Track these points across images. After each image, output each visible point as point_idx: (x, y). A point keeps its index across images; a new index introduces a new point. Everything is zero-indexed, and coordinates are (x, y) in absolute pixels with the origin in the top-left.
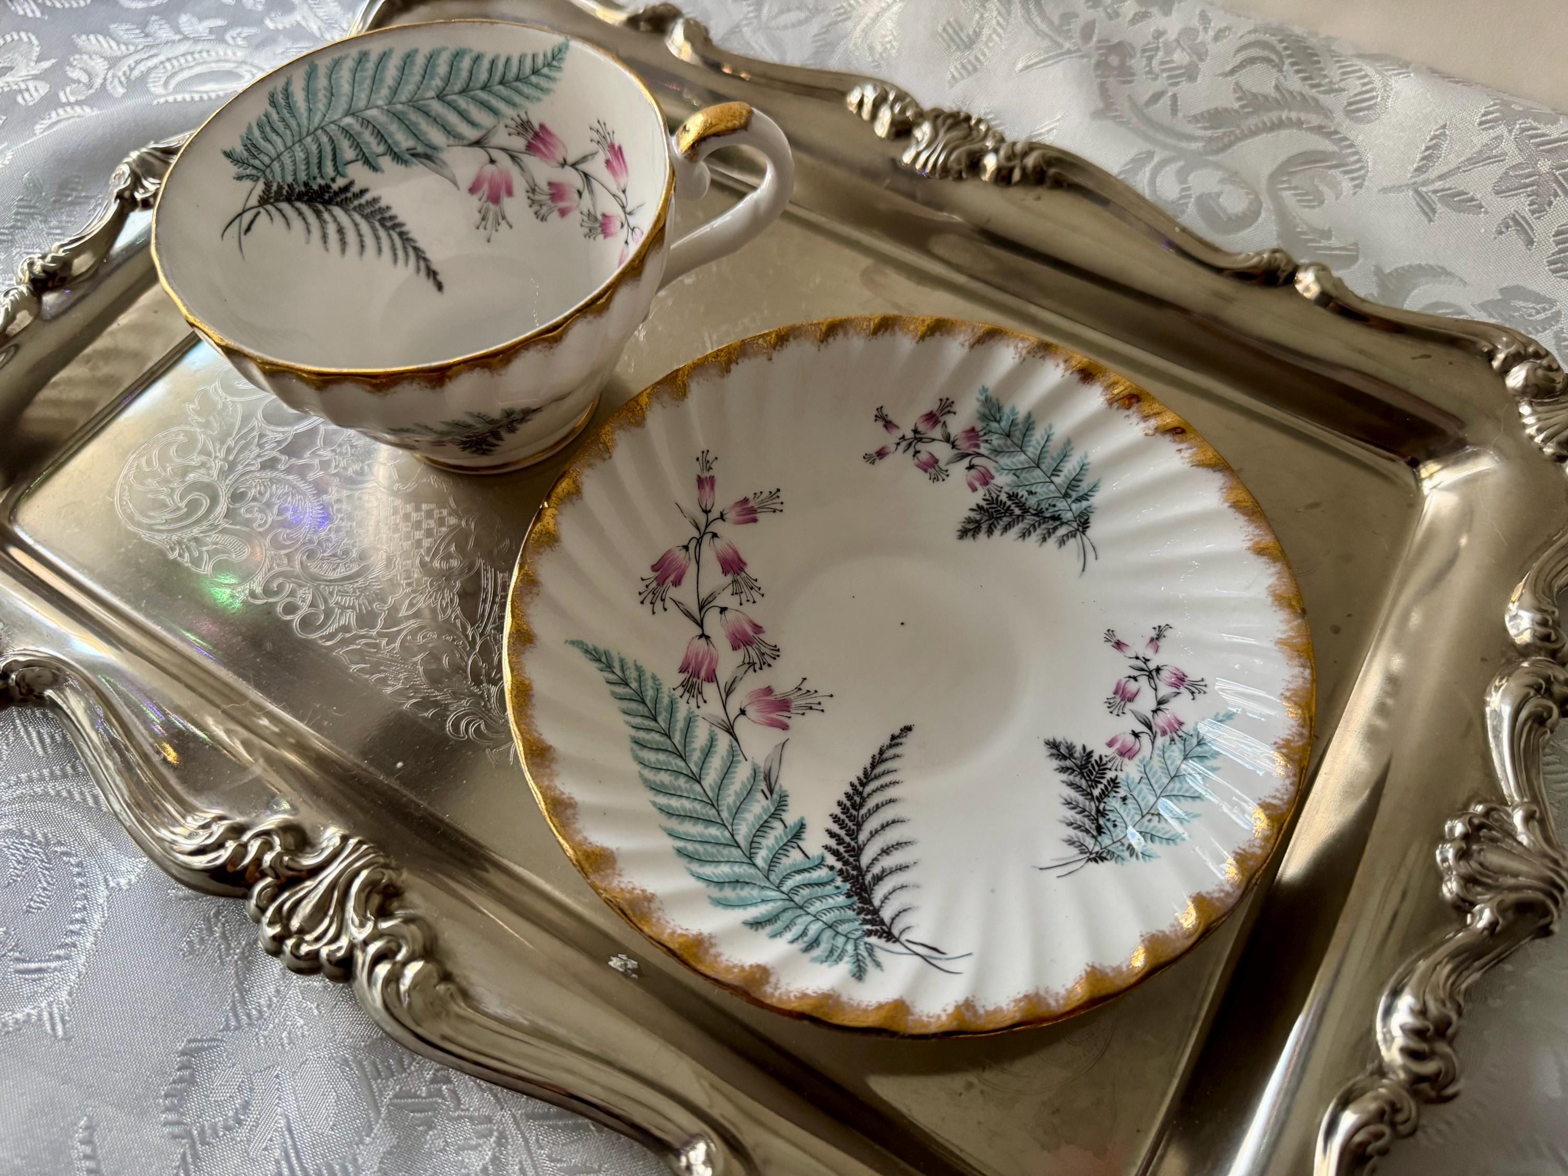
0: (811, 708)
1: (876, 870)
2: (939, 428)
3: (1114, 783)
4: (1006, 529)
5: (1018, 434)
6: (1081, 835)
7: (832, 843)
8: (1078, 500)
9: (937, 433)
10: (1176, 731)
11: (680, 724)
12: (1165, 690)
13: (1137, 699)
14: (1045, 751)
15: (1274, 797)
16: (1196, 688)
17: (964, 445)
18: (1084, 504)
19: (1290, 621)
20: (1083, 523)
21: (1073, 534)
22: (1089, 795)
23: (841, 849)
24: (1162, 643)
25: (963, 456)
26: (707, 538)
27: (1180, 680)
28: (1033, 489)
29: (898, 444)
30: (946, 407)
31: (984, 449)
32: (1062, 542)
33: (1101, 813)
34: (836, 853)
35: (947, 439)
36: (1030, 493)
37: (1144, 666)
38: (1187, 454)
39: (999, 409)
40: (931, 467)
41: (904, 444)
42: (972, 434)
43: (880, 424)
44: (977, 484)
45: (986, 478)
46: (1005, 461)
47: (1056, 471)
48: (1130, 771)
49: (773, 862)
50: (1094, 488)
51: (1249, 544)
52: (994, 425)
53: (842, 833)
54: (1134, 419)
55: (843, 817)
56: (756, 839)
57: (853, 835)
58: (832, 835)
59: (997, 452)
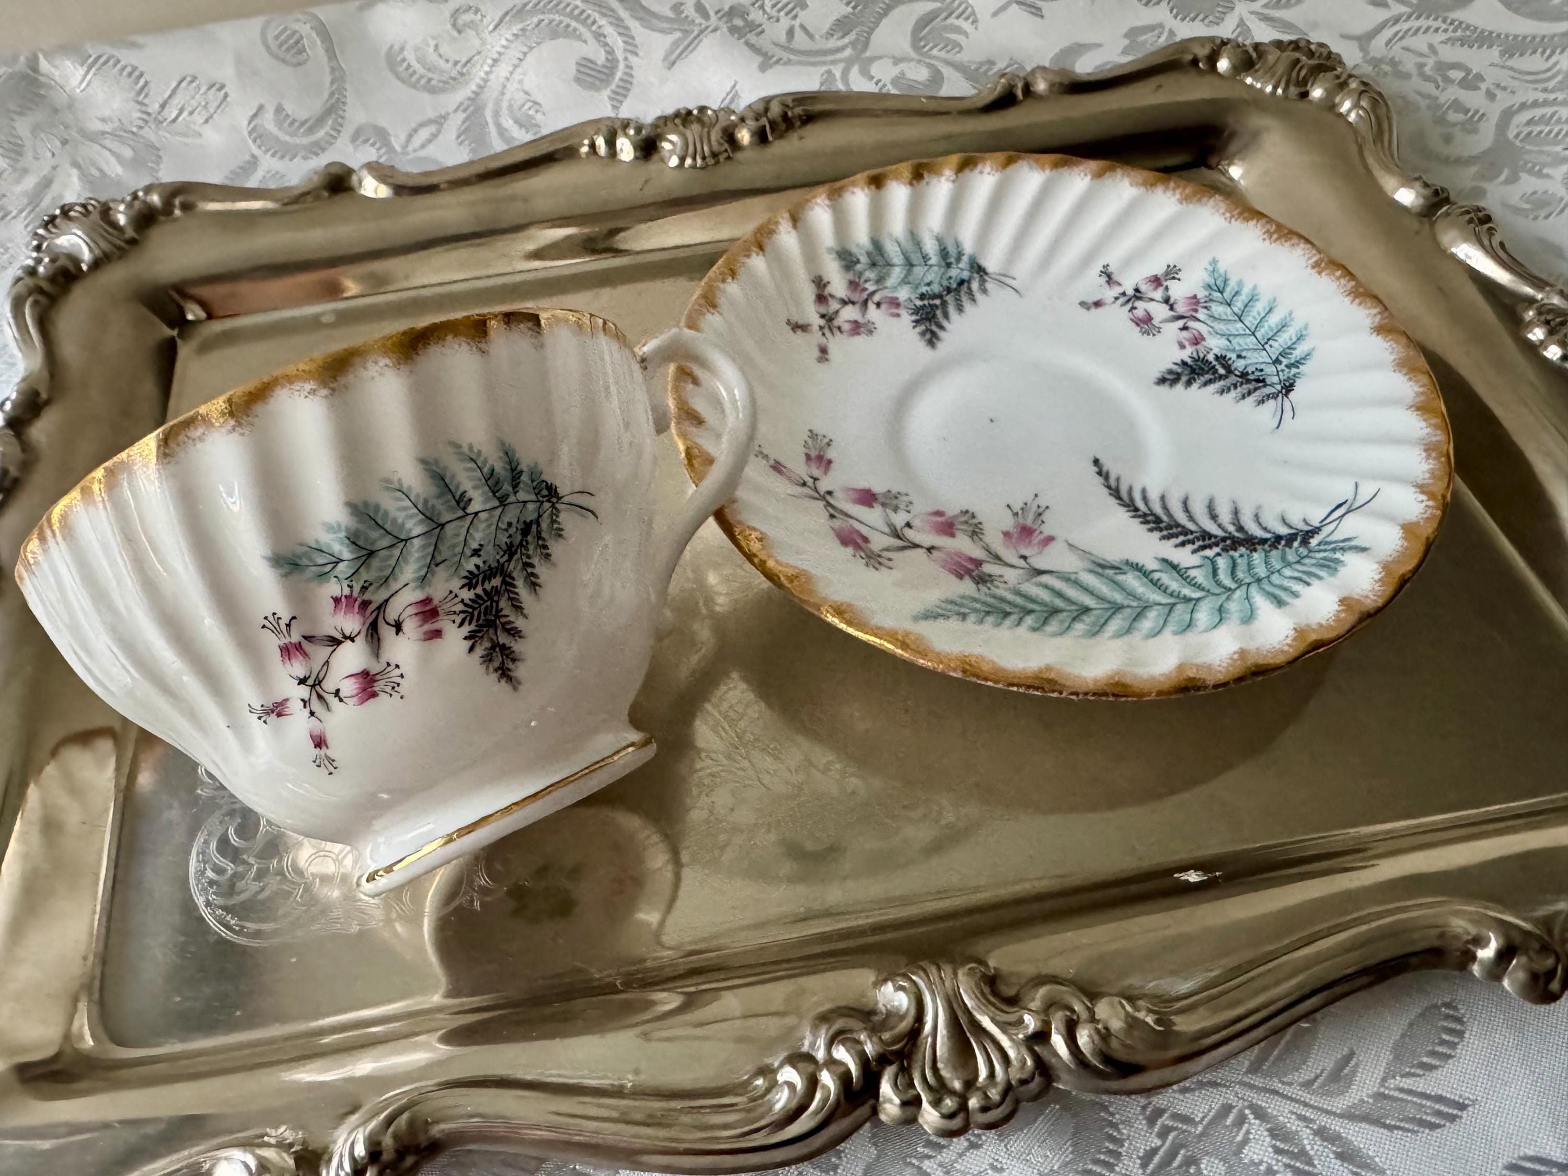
0: (1040, 514)
1: (1231, 528)
2: (831, 301)
3: (1220, 358)
4: (946, 316)
5: (878, 259)
6: (1257, 393)
7: (1190, 547)
8: (958, 259)
9: (834, 306)
10: (1198, 303)
11: (1019, 600)
12: (1158, 294)
13: (1153, 314)
14: (1164, 389)
15: (1309, 259)
16: (1172, 273)
17: (856, 297)
18: (965, 259)
19: (1167, 188)
20: (979, 270)
21: (983, 282)
22: (1221, 377)
23: (1201, 543)
24: (1115, 277)
25: (865, 303)
26: (828, 497)
27: (1156, 281)
28: (927, 280)
29: (824, 334)
30: (820, 283)
31: (871, 287)
32: (984, 291)
33: (1244, 375)
34: (1203, 548)
35: (844, 303)
36: (929, 284)
37: (1126, 299)
38: (987, 169)
39: (850, 254)
40: (857, 328)
41: (827, 331)
42: (853, 285)
43: (799, 332)
44: (896, 311)
45: (895, 303)
46: (891, 282)
47: (925, 258)
48: (1215, 345)
49: (1199, 587)
50: (958, 244)
51: (1089, 177)
52: (859, 267)
53: (1181, 538)
54: (934, 181)
55: (1165, 533)
56: (1168, 591)
57: (1186, 532)
58: (1183, 544)
59: (880, 280)
